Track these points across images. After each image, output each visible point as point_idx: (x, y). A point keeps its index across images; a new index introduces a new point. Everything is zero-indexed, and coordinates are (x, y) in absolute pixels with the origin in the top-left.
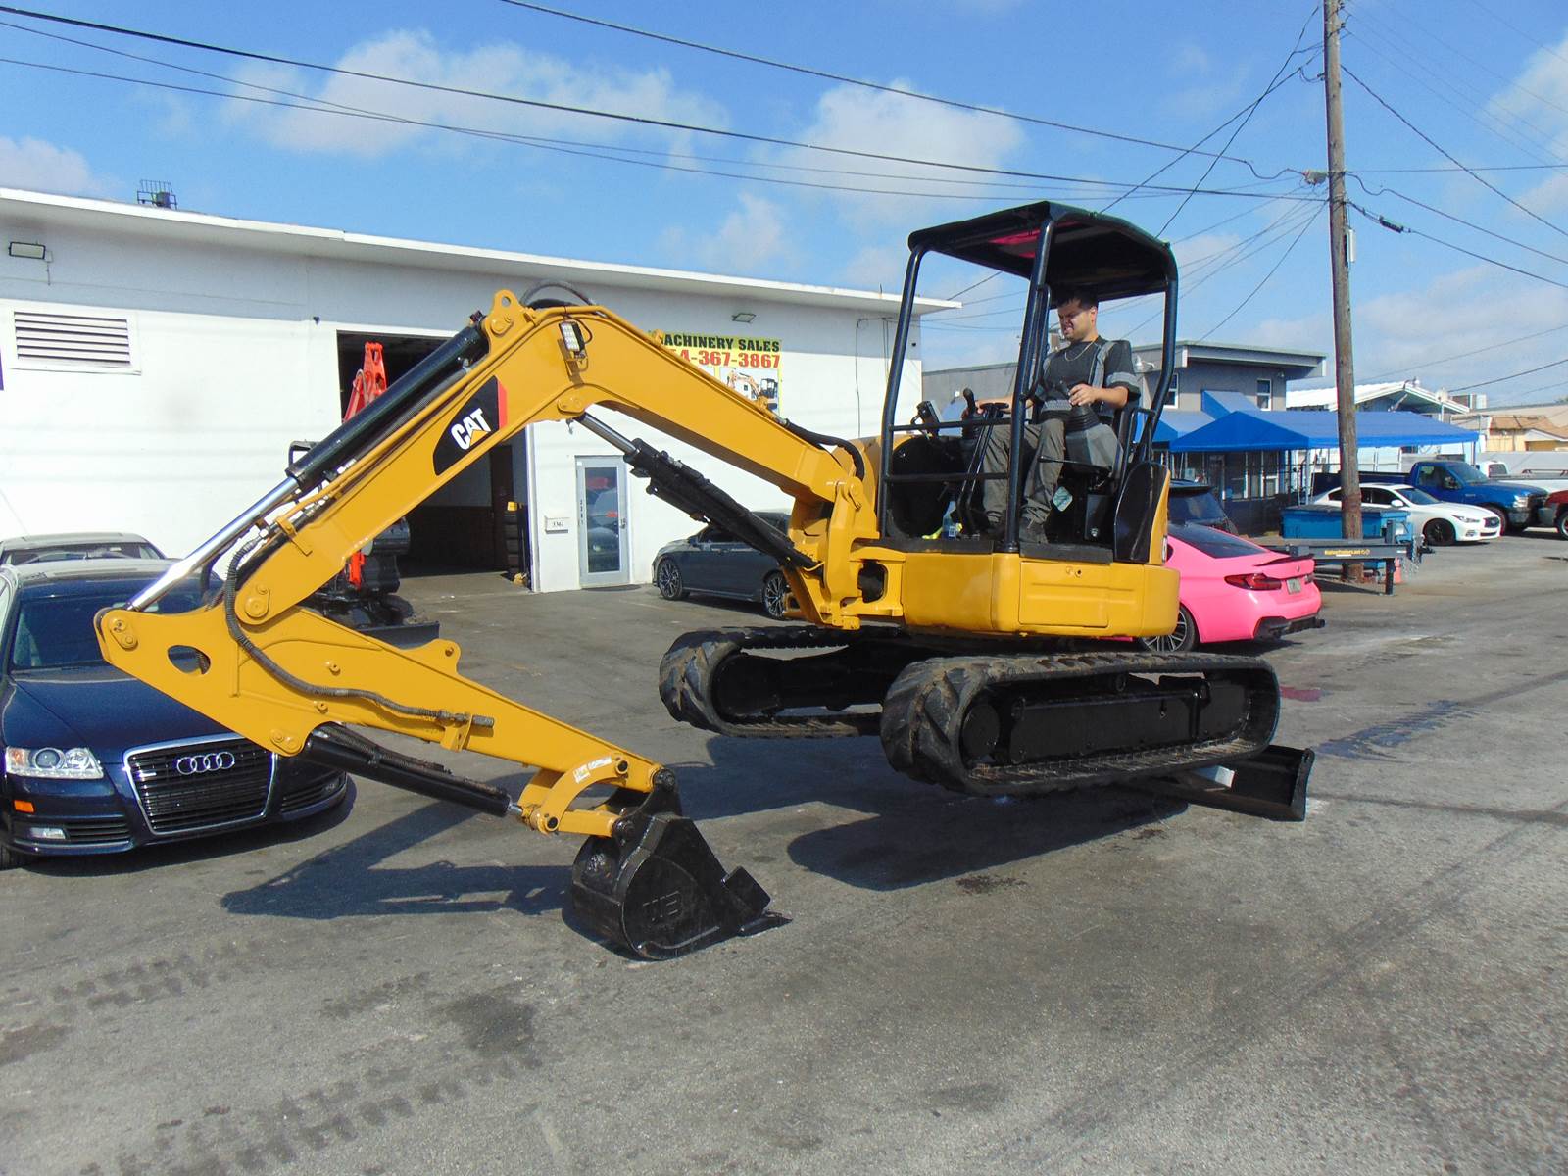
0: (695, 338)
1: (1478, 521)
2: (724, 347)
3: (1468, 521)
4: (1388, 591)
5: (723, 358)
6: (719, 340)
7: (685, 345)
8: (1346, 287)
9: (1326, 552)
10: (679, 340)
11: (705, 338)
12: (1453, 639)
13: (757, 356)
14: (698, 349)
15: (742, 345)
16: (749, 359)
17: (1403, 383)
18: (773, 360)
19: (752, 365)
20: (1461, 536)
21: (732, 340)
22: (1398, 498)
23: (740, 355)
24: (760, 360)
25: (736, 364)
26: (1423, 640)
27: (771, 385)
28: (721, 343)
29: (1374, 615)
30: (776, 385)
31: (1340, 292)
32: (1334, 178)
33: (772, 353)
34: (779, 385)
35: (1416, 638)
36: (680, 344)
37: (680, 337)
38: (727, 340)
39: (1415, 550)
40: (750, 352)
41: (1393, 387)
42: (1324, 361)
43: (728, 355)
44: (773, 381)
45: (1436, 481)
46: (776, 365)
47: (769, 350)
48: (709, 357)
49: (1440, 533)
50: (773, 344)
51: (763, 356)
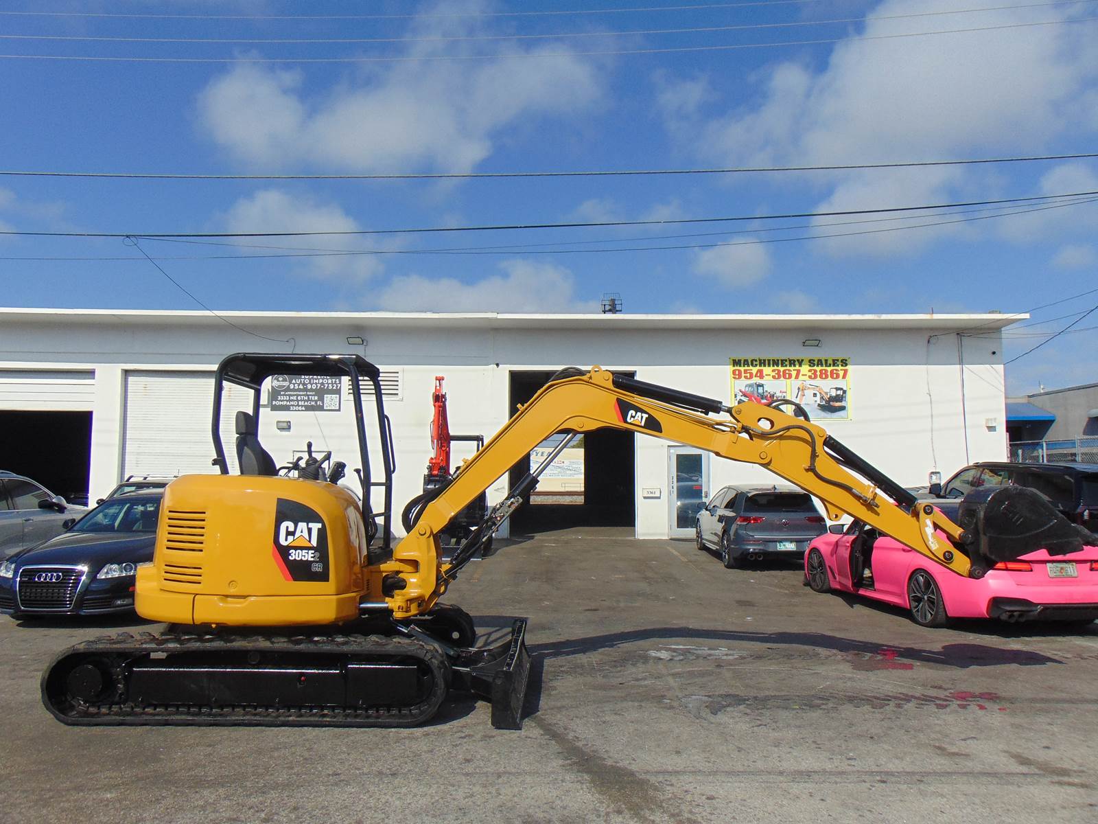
0: (769, 360)
2: (795, 366)
5: (794, 374)
6: (790, 361)
7: (760, 366)
10: (755, 363)
11: (778, 360)
13: (826, 371)
14: (772, 368)
15: (811, 363)
16: (818, 373)
19: (821, 377)
21: (802, 360)
23: (810, 371)
24: (829, 373)
25: (806, 378)
27: (840, 392)
28: (792, 363)
30: (845, 392)
33: (840, 368)
34: (848, 393)
36: (756, 365)
37: (756, 361)
38: (798, 360)
40: (818, 369)
43: (798, 371)
44: (841, 389)
46: (844, 377)
47: (838, 366)
48: (781, 373)
50: (842, 361)
51: (832, 371)
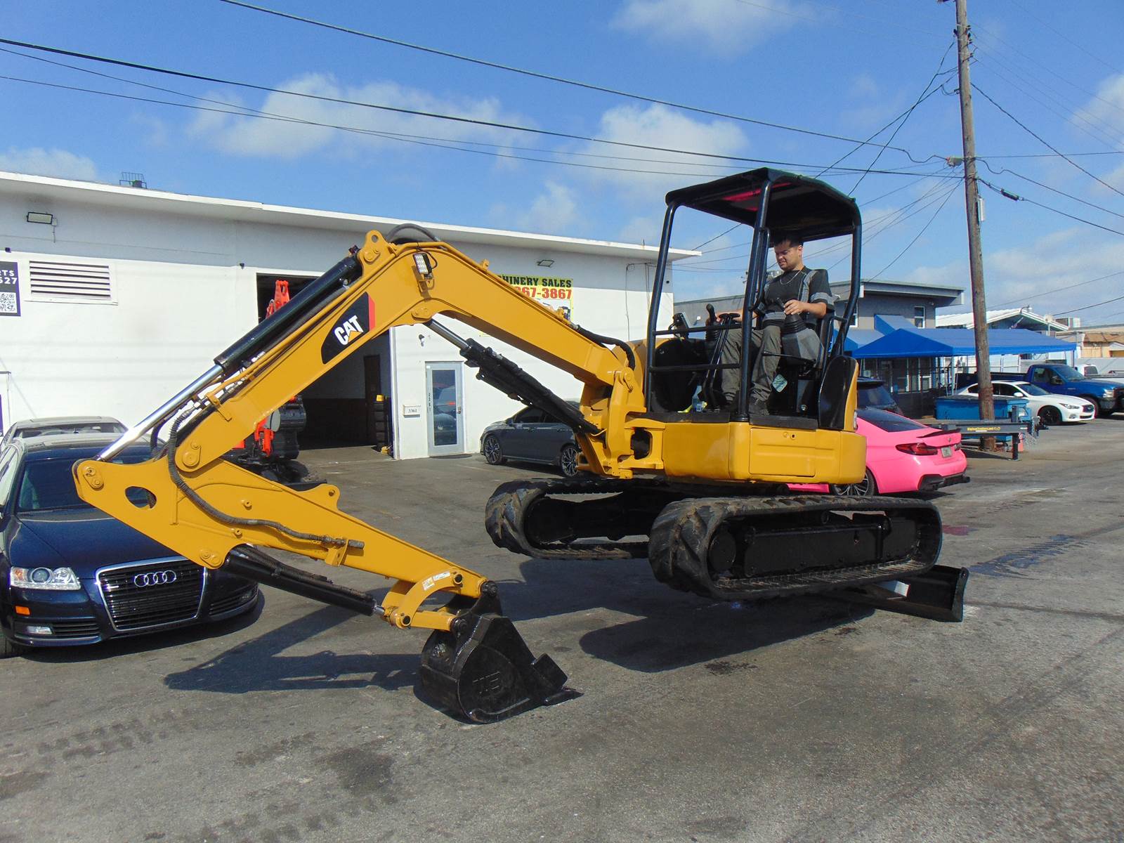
0: (511, 278)
1: (1078, 408)
2: (531, 284)
3: (1071, 407)
5: (531, 292)
6: (528, 279)
8: (978, 239)
9: (968, 429)
11: (518, 278)
12: (1064, 491)
13: (556, 290)
15: (544, 282)
16: (550, 293)
17: (1020, 309)
18: (567, 293)
19: (552, 297)
20: (1066, 418)
21: (537, 279)
22: (1019, 391)
23: (543, 290)
24: (558, 293)
25: (540, 296)
26: (1043, 492)
27: (566, 311)
28: (530, 281)
29: (1004, 474)
30: (569, 311)
31: (974, 243)
32: (968, 162)
33: (566, 288)
34: (571, 312)
35: (1036, 490)
38: (534, 279)
39: (1033, 428)
40: (550, 288)
41: (1013, 312)
42: (962, 294)
43: (535, 290)
44: (566, 308)
45: (1046, 379)
46: (569, 297)
47: (564, 286)
49: (1051, 416)
50: (567, 281)
51: (560, 291)
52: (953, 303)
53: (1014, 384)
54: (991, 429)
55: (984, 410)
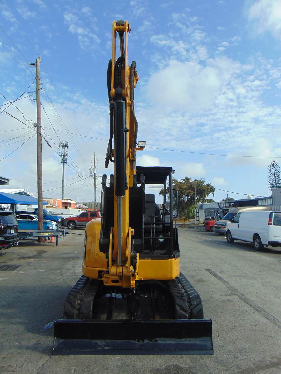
4: (57, 245)
9: (41, 234)
17: (24, 190)
22: (35, 218)
31: (39, 159)
32: (39, 127)
42: (10, 181)
52: (6, 184)
53: (33, 216)
54: (50, 234)
55: (40, 226)
